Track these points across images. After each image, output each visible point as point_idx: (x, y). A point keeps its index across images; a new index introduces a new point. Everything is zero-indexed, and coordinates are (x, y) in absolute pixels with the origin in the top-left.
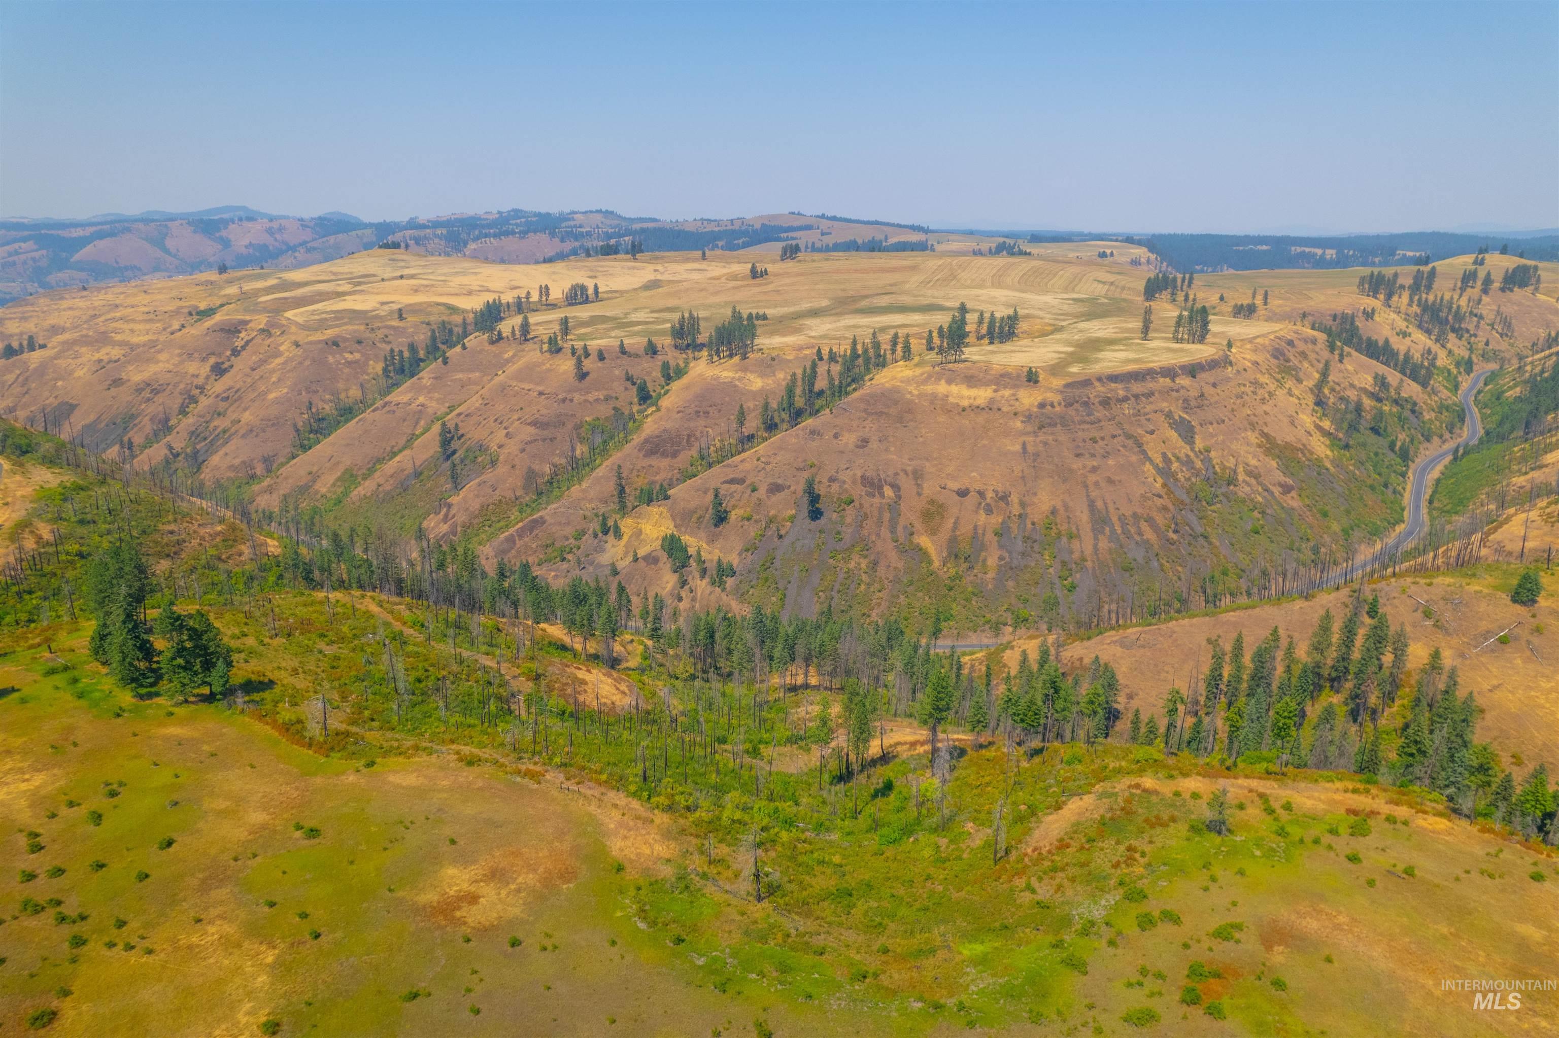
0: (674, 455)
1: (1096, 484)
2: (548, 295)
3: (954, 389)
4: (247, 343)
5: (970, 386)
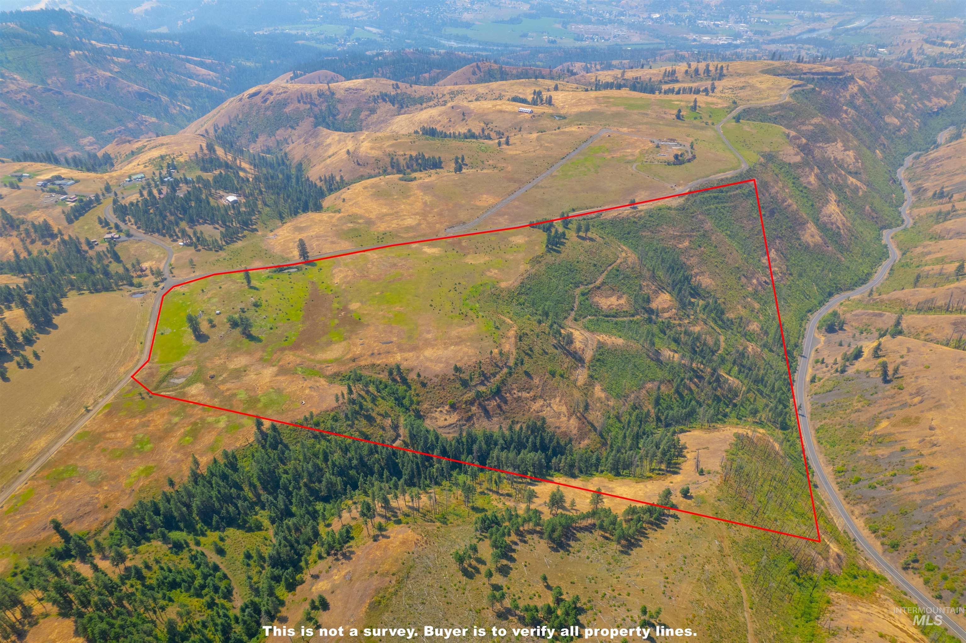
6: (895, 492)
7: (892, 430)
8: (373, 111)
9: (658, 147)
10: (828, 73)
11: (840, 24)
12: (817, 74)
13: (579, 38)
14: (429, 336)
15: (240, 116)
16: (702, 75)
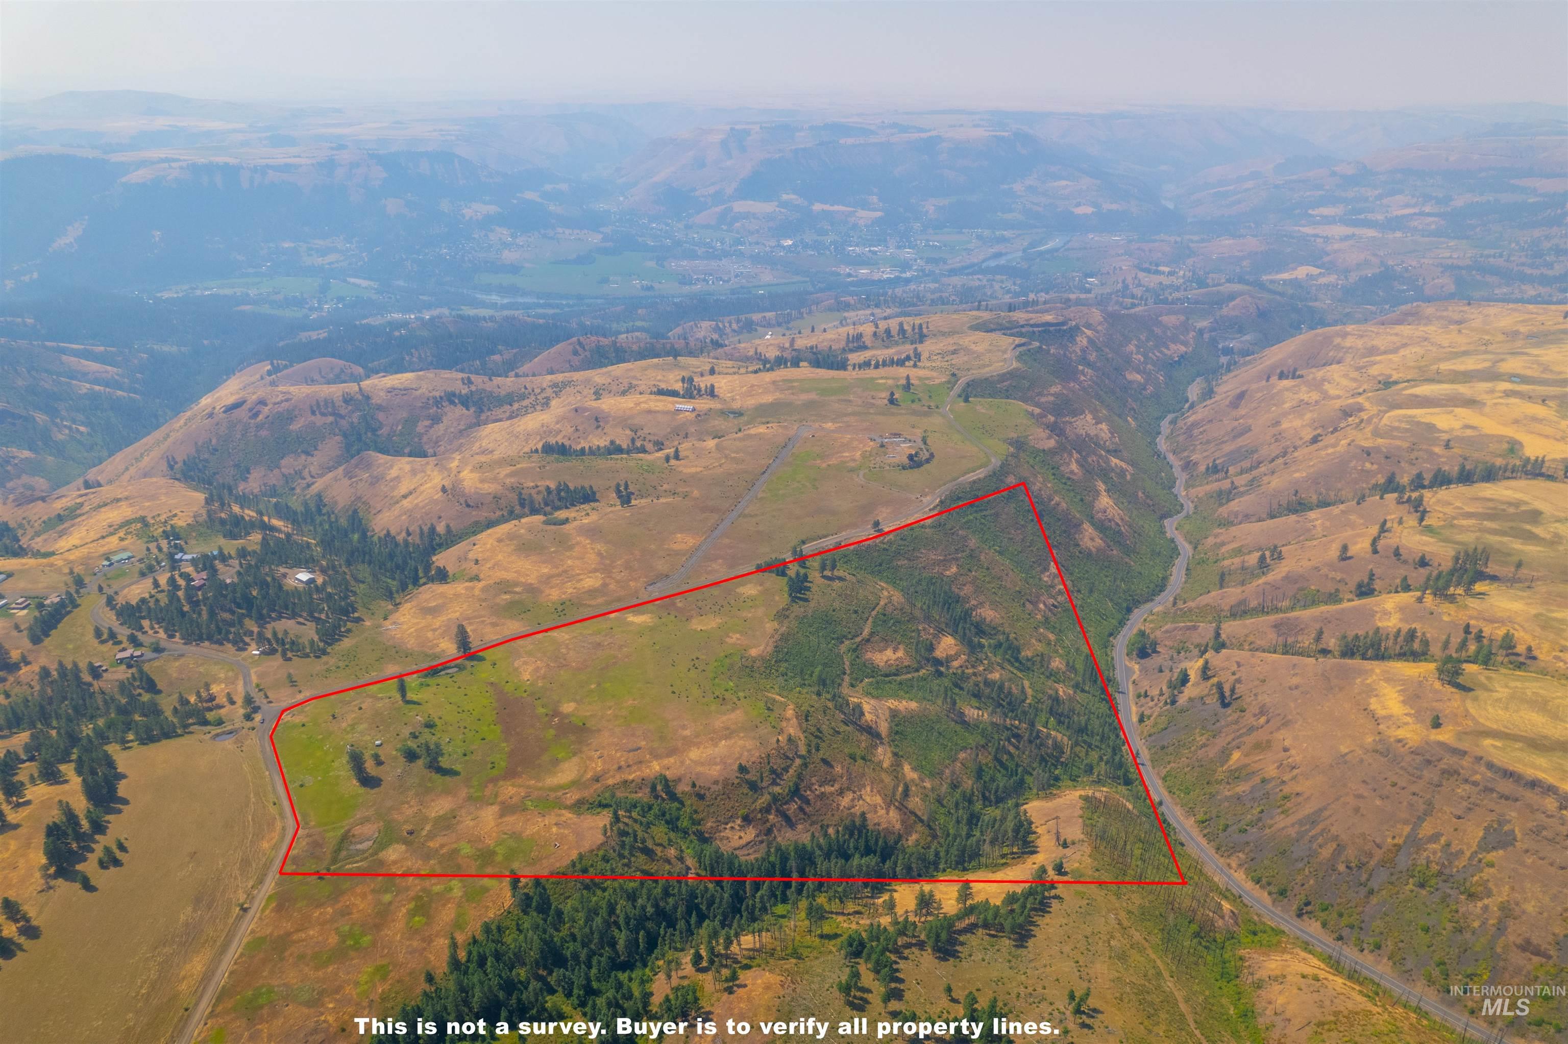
1: (1346, 804)
3: (1392, 696)
6: (1267, 831)
7: (1247, 761)
8: (436, 420)
9: (882, 446)
10: (1048, 324)
11: (1032, 245)
12: (1037, 326)
13: (685, 280)
14: (687, 733)
15: (214, 441)
16: (897, 338)
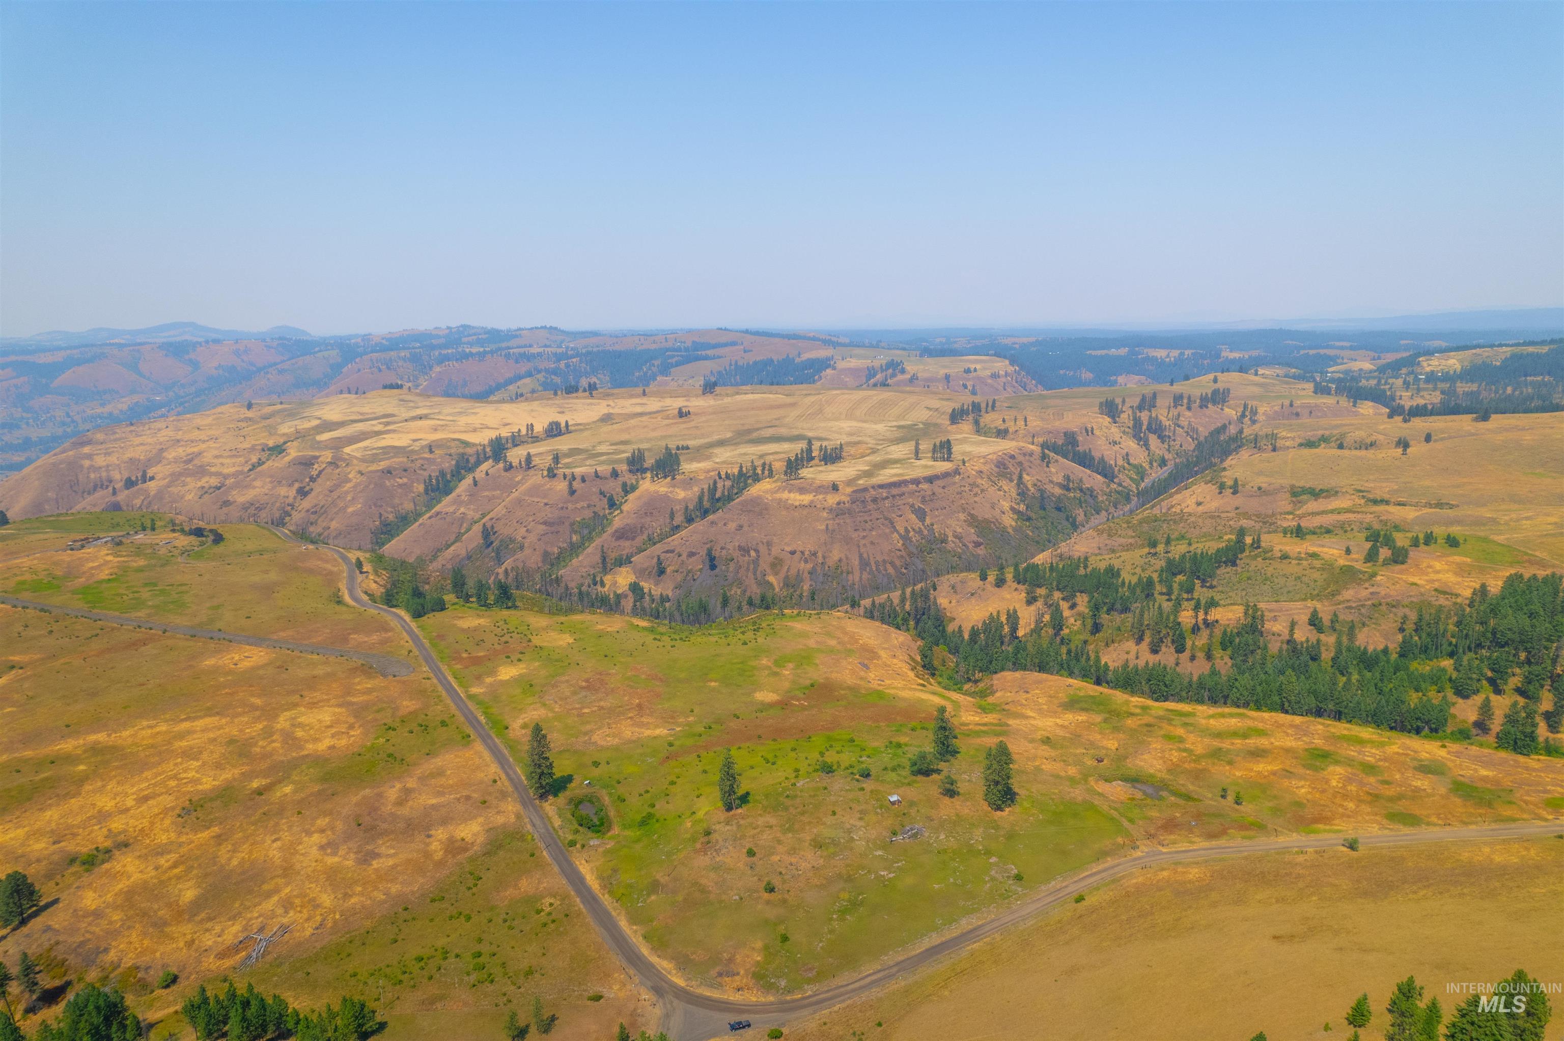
0: (633, 539)
1: (865, 545)
2: (532, 430)
3: (792, 495)
4: (320, 472)
5: (801, 494)
